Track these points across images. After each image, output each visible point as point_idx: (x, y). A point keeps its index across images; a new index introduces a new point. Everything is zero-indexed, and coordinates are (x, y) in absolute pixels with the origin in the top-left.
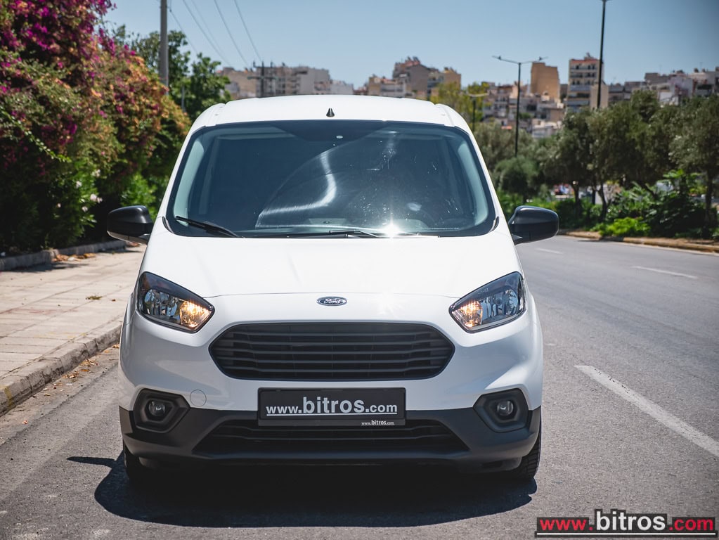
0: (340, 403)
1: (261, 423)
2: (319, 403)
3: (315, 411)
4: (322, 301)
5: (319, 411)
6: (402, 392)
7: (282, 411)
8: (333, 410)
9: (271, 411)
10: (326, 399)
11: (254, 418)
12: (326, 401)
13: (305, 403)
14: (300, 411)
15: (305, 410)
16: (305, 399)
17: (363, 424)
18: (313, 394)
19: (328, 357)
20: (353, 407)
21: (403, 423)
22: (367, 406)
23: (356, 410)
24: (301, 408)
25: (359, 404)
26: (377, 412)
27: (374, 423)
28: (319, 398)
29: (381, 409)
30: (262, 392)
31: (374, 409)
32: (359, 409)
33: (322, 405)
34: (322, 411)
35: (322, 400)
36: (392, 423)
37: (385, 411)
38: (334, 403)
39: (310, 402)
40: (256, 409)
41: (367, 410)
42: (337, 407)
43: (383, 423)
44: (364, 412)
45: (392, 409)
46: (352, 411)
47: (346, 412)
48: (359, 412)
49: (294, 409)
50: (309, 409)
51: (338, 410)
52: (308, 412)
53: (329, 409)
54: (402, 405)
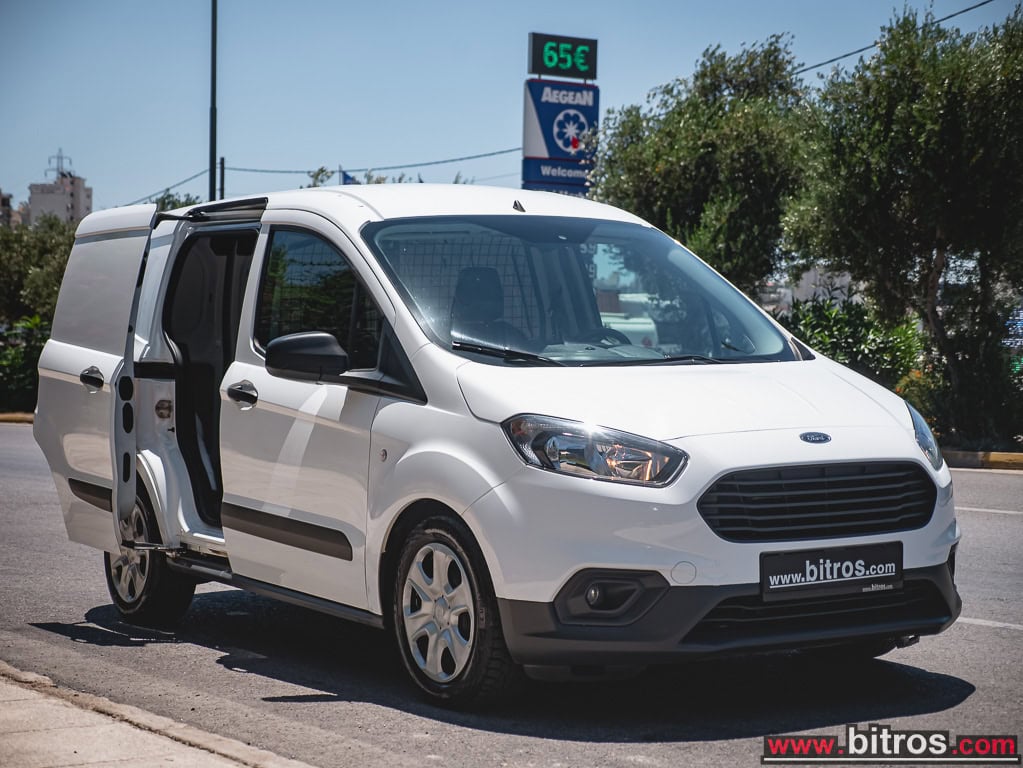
0: (841, 565)
1: (766, 598)
2: (821, 567)
3: (818, 579)
4: (806, 437)
5: (822, 578)
6: (899, 545)
7: (785, 579)
8: (835, 576)
9: (774, 580)
10: (828, 561)
11: (756, 592)
12: (828, 564)
13: (809, 568)
14: (803, 579)
15: (808, 577)
16: (808, 562)
17: (865, 590)
18: (815, 556)
19: (822, 509)
20: (855, 569)
21: (900, 585)
22: (867, 567)
23: (857, 572)
24: (804, 575)
25: (860, 565)
26: (877, 573)
27: (874, 588)
28: (821, 561)
29: (881, 569)
30: (764, 557)
31: (873, 570)
32: (860, 571)
33: (825, 569)
34: (825, 578)
35: (825, 563)
36: (890, 587)
37: (884, 572)
38: (836, 566)
39: (813, 567)
40: (758, 581)
41: (868, 572)
42: (839, 570)
43: (883, 587)
44: (865, 574)
45: (890, 569)
46: (854, 575)
47: (847, 576)
48: (860, 575)
49: (797, 577)
50: (812, 576)
51: (840, 575)
52: (811, 580)
53: (832, 573)
54: (899, 562)
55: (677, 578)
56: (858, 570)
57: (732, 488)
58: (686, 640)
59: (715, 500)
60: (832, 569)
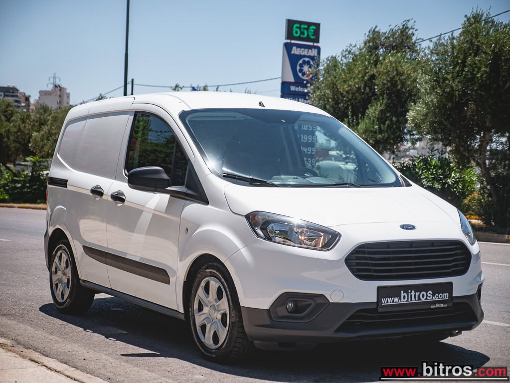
0: (420, 293)
1: (380, 310)
2: (409, 294)
3: (408, 300)
4: (403, 227)
5: (409, 300)
6: (451, 284)
7: (390, 300)
8: (417, 299)
9: (384, 301)
10: (413, 291)
11: (375, 307)
12: (413, 293)
13: (402, 295)
14: (400, 301)
15: (402, 300)
16: (402, 292)
17: (432, 307)
18: (406, 288)
19: (410, 264)
20: (427, 296)
21: (451, 305)
22: (434, 295)
23: (428, 297)
24: (400, 298)
25: (430, 294)
26: (439, 298)
27: (437, 306)
28: (410, 291)
29: (441, 296)
30: (379, 289)
31: (437, 296)
32: (430, 297)
33: (411, 295)
34: (411, 300)
35: (411, 292)
36: (446, 305)
37: (443, 298)
38: (417, 294)
39: (405, 294)
40: (376, 301)
41: (434, 298)
42: (419, 296)
43: (442, 305)
44: (432, 299)
45: (445, 296)
46: (426, 299)
47: (423, 299)
48: (429, 299)
49: (396, 299)
50: (404, 299)
51: (419, 299)
52: (404, 301)
53: (415, 298)
54: (451, 293)
55: (334, 298)
56: (429, 296)
57: (364, 252)
58: (337, 331)
59: (355, 258)
60: (415, 295)
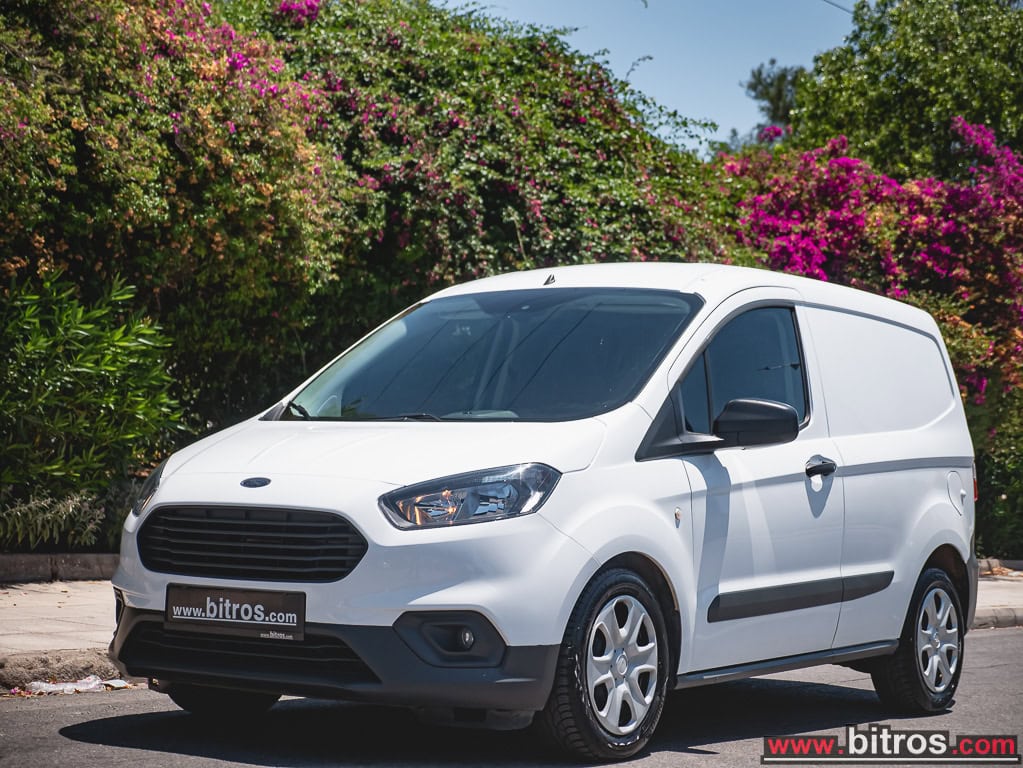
0: (240, 607)
1: (167, 626)
2: (221, 605)
3: (217, 616)
5: (221, 616)
6: (302, 596)
7: (187, 611)
8: (234, 617)
9: (177, 610)
10: (228, 601)
11: (160, 619)
12: (228, 604)
13: (209, 605)
14: (203, 615)
15: (208, 614)
16: (208, 599)
17: (262, 635)
18: (216, 593)
20: (254, 613)
21: (301, 637)
22: (267, 614)
23: (256, 617)
24: (204, 611)
25: (259, 609)
26: (277, 621)
27: (273, 635)
28: (222, 600)
29: (281, 617)
30: (171, 587)
31: (273, 617)
32: (259, 616)
33: (224, 608)
34: (224, 617)
35: (224, 602)
36: (290, 637)
37: (285, 622)
38: (236, 607)
39: (213, 604)
40: (164, 609)
41: (267, 618)
42: (238, 611)
43: (282, 636)
44: (264, 620)
45: (290, 619)
46: (252, 619)
47: (246, 619)
48: (259, 620)
49: (197, 611)
50: (212, 612)
51: (239, 616)
52: (211, 617)
53: (231, 613)
54: (301, 613)
56: (258, 615)
60: (231, 608)
